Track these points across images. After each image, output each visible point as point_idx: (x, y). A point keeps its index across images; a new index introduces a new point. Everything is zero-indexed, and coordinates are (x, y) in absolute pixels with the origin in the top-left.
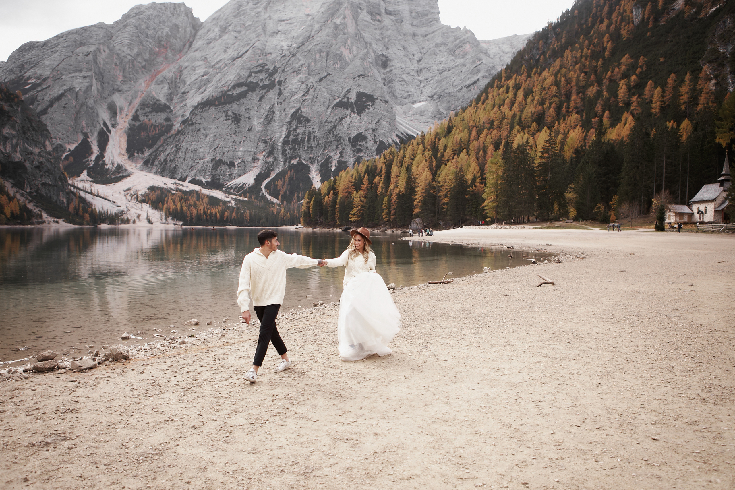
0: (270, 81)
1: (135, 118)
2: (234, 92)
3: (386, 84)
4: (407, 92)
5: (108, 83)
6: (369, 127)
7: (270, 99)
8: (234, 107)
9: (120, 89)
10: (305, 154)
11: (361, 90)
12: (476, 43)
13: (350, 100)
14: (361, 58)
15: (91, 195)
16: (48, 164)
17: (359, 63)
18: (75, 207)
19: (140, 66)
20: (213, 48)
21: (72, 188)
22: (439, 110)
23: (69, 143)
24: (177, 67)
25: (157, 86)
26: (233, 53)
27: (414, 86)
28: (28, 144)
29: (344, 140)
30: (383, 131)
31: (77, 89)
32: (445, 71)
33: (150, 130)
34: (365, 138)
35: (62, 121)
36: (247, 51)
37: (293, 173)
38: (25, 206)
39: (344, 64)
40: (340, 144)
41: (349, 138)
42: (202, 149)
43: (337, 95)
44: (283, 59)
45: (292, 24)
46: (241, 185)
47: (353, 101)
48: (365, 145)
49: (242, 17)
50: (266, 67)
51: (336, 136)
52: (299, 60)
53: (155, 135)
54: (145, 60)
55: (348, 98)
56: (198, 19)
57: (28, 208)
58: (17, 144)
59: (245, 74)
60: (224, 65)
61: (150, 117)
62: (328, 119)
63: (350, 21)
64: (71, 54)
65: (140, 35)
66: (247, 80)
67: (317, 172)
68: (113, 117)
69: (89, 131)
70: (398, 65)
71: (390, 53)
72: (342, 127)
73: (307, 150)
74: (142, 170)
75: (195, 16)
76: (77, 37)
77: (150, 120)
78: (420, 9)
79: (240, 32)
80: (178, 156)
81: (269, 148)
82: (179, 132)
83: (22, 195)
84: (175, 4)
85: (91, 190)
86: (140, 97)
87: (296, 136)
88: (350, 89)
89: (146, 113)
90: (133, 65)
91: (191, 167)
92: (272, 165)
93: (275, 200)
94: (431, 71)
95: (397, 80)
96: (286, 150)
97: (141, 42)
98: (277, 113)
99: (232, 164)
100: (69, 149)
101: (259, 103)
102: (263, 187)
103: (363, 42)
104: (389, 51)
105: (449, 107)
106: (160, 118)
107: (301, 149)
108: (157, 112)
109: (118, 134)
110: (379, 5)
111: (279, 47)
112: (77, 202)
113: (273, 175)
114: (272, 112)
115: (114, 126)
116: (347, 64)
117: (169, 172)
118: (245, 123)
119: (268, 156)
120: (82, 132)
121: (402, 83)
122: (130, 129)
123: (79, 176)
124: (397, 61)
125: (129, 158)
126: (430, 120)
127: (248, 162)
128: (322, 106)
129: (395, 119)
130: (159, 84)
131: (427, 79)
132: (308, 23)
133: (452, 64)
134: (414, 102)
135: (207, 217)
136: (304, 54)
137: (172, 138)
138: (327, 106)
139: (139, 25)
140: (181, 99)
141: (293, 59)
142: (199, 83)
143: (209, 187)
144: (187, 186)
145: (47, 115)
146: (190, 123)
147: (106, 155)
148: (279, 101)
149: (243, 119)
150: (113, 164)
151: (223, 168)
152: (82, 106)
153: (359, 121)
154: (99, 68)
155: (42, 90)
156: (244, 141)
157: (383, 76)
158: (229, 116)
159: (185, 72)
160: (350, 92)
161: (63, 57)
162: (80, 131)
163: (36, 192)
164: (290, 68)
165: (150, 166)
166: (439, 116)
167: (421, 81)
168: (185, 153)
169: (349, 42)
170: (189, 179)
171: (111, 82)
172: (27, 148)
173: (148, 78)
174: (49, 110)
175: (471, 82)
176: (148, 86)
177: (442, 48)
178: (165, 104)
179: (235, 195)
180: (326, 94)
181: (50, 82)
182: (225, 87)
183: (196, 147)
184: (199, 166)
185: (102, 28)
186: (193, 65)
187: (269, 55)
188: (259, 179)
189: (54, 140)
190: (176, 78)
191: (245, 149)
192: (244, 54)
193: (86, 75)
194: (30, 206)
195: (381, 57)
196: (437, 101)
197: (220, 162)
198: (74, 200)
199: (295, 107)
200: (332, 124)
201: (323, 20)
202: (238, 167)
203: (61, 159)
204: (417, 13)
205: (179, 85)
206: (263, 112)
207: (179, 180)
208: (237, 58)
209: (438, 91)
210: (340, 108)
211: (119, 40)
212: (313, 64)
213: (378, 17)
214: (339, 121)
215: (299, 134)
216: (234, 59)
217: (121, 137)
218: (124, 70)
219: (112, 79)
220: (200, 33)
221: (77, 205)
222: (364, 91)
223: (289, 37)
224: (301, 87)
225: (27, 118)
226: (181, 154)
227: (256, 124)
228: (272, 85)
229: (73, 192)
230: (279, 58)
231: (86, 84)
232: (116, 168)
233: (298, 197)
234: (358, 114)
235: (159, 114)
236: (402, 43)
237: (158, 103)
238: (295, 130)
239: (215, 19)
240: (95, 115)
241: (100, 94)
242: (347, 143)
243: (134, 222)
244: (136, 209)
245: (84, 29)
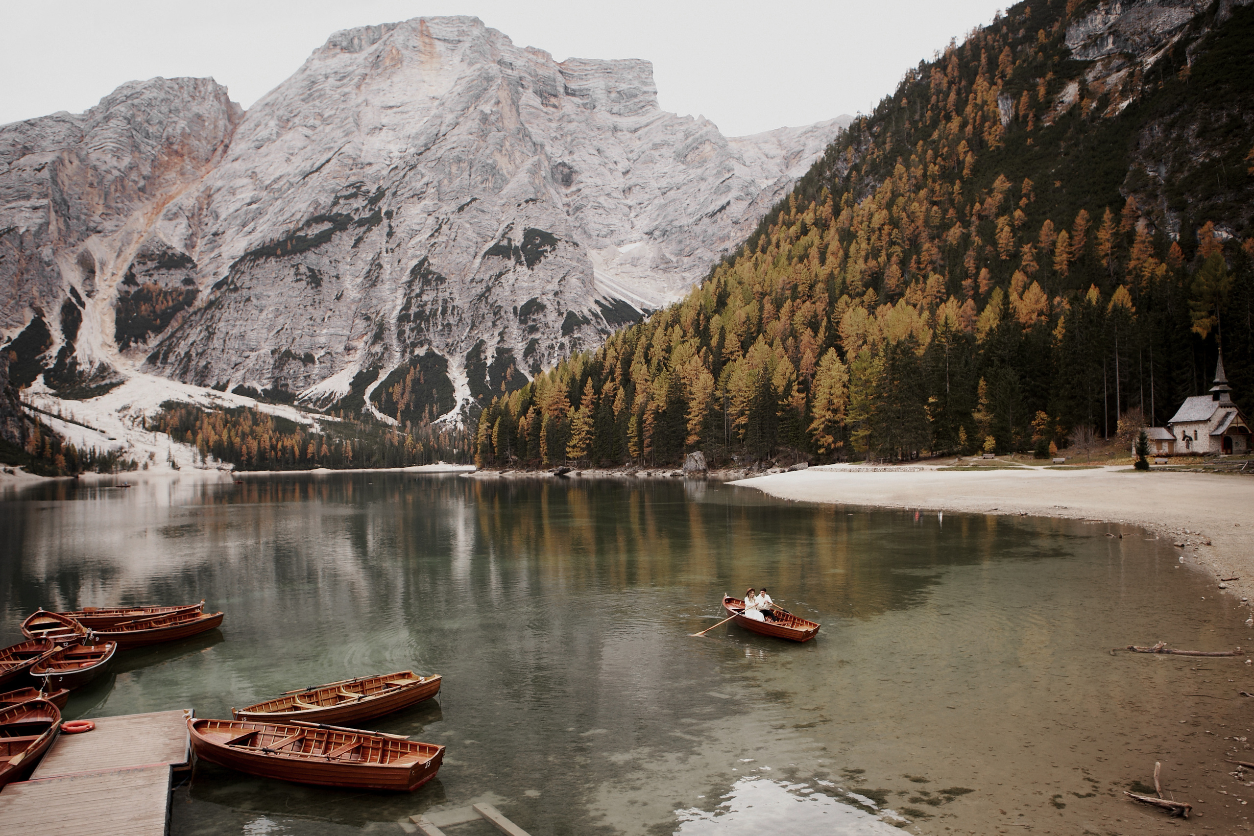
0: (372, 212)
1: (129, 279)
2: (310, 233)
3: (571, 212)
4: (608, 225)
5: (78, 218)
6: (548, 288)
7: (373, 243)
8: (311, 258)
9: (99, 228)
10: (438, 338)
11: (532, 226)
12: (722, 145)
13: (513, 243)
14: (529, 171)
15: (60, 421)
17: (526, 180)
19: (136, 188)
20: (267, 155)
21: (27, 410)
22: (664, 255)
23: (8, 326)
24: (202, 189)
25: (166, 223)
26: (303, 165)
27: (620, 216)
29: (506, 312)
30: (572, 295)
31: (22, 231)
32: (671, 189)
33: (157, 300)
34: (542, 308)
36: (328, 161)
37: (420, 372)
39: (500, 181)
40: (499, 319)
41: (515, 308)
42: (255, 332)
43: (489, 234)
44: (392, 173)
45: (406, 113)
46: (327, 395)
47: (519, 244)
48: (543, 319)
49: (317, 102)
50: (363, 189)
51: (492, 306)
52: (423, 176)
53: (166, 309)
55: (510, 240)
56: (238, 105)
59: (326, 200)
60: (287, 185)
61: (155, 277)
62: (477, 277)
63: (506, 108)
64: (9, 168)
65: (134, 133)
66: (331, 211)
67: (462, 369)
68: (87, 278)
69: (45, 304)
70: (590, 181)
71: (575, 160)
72: (501, 289)
73: (441, 330)
74: (146, 373)
75: (232, 99)
76: (19, 138)
77: (156, 283)
78: (623, 86)
79: (313, 127)
80: (212, 347)
81: (375, 328)
82: (211, 304)
84: (196, 79)
85: (58, 411)
86: (137, 242)
87: (422, 306)
88: (513, 224)
89: (148, 271)
90: (123, 187)
91: (236, 365)
92: (380, 359)
93: (390, 421)
94: (647, 190)
95: (589, 207)
96: (404, 332)
97: (137, 146)
98: (387, 267)
99: (308, 359)
100: (10, 339)
101: (354, 250)
102: (366, 397)
103: (530, 143)
104: (575, 156)
105: (681, 250)
106: (173, 280)
107: (431, 329)
108: (169, 269)
109: (99, 309)
110: (554, 80)
111: (384, 154)
112: (38, 435)
113: (383, 376)
114: (377, 265)
115: (89, 295)
116: (505, 181)
117: (196, 375)
118: (329, 285)
119: (373, 343)
120: (31, 306)
121: (600, 211)
122: (120, 299)
123: (29, 385)
124: (588, 174)
125: (121, 351)
126: (649, 273)
127: (337, 353)
128: (465, 253)
129: (592, 274)
130: (170, 219)
131: (640, 204)
132: (434, 112)
133: (680, 178)
134: (620, 243)
135: (276, 454)
136: (429, 164)
137: (199, 314)
138: (473, 253)
139: (133, 116)
140: (211, 245)
141: (411, 173)
142: (243, 217)
143: (269, 400)
144: (231, 400)
146: (232, 287)
147: (77, 346)
148: (390, 246)
149: (326, 278)
150: (91, 363)
151: (292, 366)
152: (31, 259)
153: (531, 279)
154: (61, 191)
156: (329, 317)
157: (566, 200)
158: (300, 274)
159: (217, 197)
160: (512, 228)
162: (27, 304)
164: (407, 189)
165: (159, 364)
166: (665, 266)
167: (630, 207)
168: (225, 341)
169: (507, 144)
170: (232, 386)
171: (83, 217)
173: (150, 208)
175: (717, 208)
176: (150, 222)
177: (664, 151)
178: (183, 254)
179: (318, 412)
180: (470, 233)
182: (290, 222)
183: (243, 328)
184: (250, 363)
185: (63, 121)
186: (231, 184)
187: (368, 168)
188: (360, 382)
190: (201, 209)
191: (332, 331)
192: (323, 165)
193: (38, 205)
195: (561, 168)
196: (660, 240)
197: (288, 355)
198: (32, 430)
199: (417, 257)
200: (484, 285)
201: (460, 107)
202: (320, 362)
204: (619, 92)
205: (206, 220)
206: (361, 266)
207: (213, 388)
208: (311, 173)
209: (660, 224)
210: (496, 257)
211: (96, 142)
212: (446, 182)
213: (553, 100)
214: (496, 280)
215: (426, 304)
216: (306, 175)
217: (105, 314)
218: (107, 195)
219: (85, 211)
220: (241, 129)
222: (537, 227)
223: (401, 136)
224: (427, 222)
226: (217, 343)
227: (349, 287)
228: (375, 220)
229: (28, 417)
230: (385, 172)
231: (39, 221)
232: (98, 369)
233: (431, 412)
234: (528, 267)
235: (172, 271)
236: (595, 143)
237: (170, 252)
238: (419, 295)
239: (268, 105)
240: (55, 275)
241: (63, 237)
242: (512, 316)
243: (146, 467)
244: (144, 443)
245: (30, 124)
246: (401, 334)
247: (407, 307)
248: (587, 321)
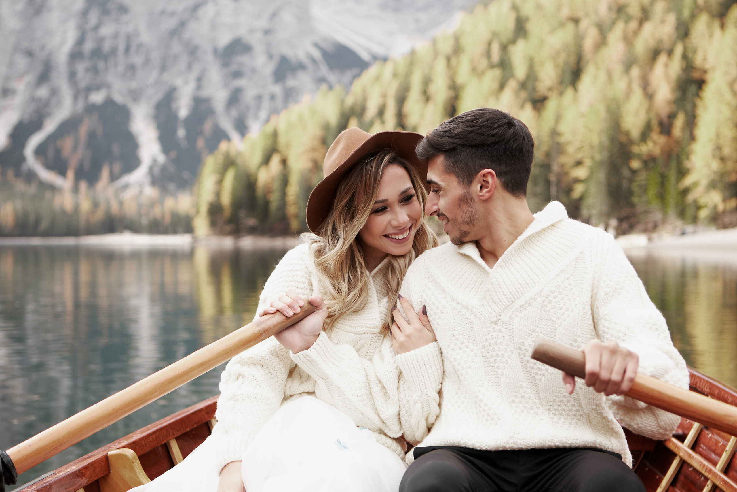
6: (256, 24)
10: (119, 82)
29: (204, 52)
30: (287, 34)
34: (248, 48)
37: (95, 123)
40: (194, 61)
41: (216, 49)
48: (249, 63)
51: (186, 44)
62: (168, 8)
67: (149, 121)
72: (198, 24)
73: (123, 72)
81: (39, 67)
87: (99, 42)
92: (45, 105)
93: (59, 181)
96: (77, 72)
102: (29, 151)
107: (111, 69)
113: (49, 127)
119: (37, 86)
126: (376, 12)
153: (236, 13)
188: (20, 133)
200: (177, 18)
214: (192, 12)
215: (104, 39)
233: (111, 172)
242: (210, 58)
246: (72, 75)
247: (80, 41)
248: (301, 67)
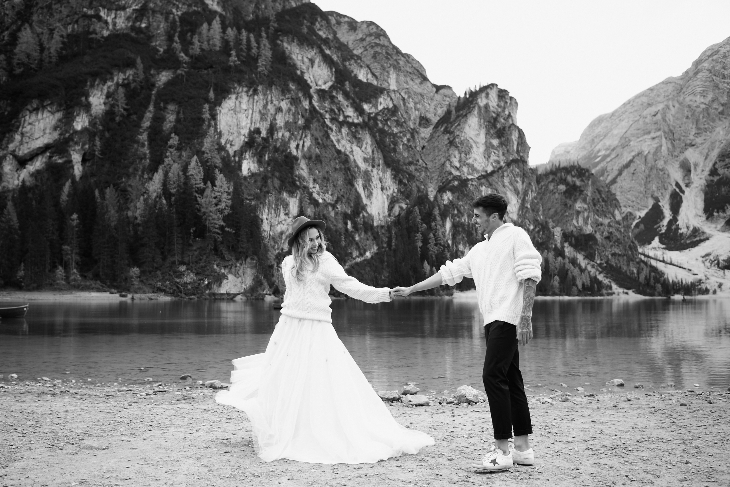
1: (713, 172)
5: (680, 139)
9: (693, 143)
15: (663, 264)
16: (617, 234)
18: (646, 276)
19: (717, 113)
21: (643, 257)
23: (639, 210)
28: (598, 216)
31: (646, 153)
35: (631, 188)
38: (595, 277)
54: (722, 105)
57: (598, 279)
58: (588, 217)
64: (638, 117)
65: (714, 78)
68: (686, 175)
69: (660, 194)
74: (723, 231)
76: (644, 99)
83: (593, 266)
85: (663, 258)
86: (718, 147)
89: (726, 165)
90: (709, 114)
97: (717, 86)
100: (640, 217)
109: (693, 193)
112: (648, 272)
115: (687, 185)
120: (652, 196)
122: (707, 186)
123: (650, 243)
125: (707, 219)
139: (713, 67)
145: (615, 185)
147: (679, 218)
150: (688, 228)
152: (651, 169)
154: (669, 125)
155: (611, 160)
161: (631, 123)
162: (650, 195)
163: (607, 262)
171: (683, 138)
172: (597, 220)
173: (727, 124)
174: (619, 179)
181: (619, 150)
185: (670, 83)
189: (624, 209)
193: (655, 136)
194: (601, 277)
198: (645, 269)
203: (630, 227)
211: (690, 90)
217: (697, 196)
218: (697, 121)
219: (684, 134)
221: (648, 275)
225: (597, 190)
229: (643, 262)
231: (656, 146)
232: (692, 231)
240: (666, 176)
241: (671, 153)
243: (715, 292)
244: (717, 277)
245: (651, 90)
